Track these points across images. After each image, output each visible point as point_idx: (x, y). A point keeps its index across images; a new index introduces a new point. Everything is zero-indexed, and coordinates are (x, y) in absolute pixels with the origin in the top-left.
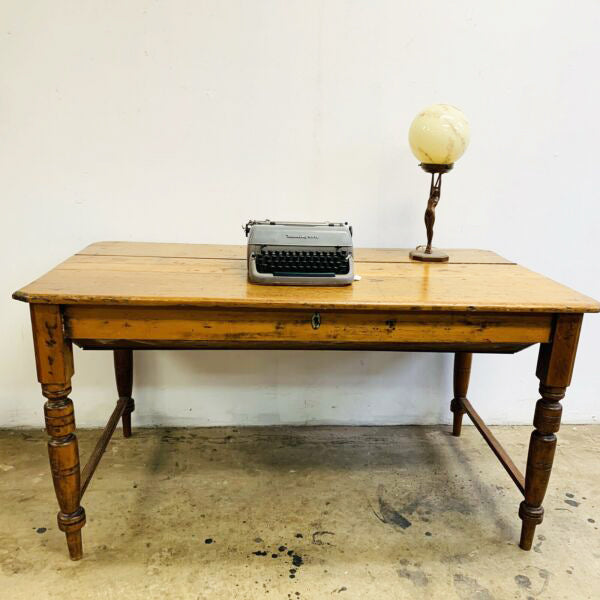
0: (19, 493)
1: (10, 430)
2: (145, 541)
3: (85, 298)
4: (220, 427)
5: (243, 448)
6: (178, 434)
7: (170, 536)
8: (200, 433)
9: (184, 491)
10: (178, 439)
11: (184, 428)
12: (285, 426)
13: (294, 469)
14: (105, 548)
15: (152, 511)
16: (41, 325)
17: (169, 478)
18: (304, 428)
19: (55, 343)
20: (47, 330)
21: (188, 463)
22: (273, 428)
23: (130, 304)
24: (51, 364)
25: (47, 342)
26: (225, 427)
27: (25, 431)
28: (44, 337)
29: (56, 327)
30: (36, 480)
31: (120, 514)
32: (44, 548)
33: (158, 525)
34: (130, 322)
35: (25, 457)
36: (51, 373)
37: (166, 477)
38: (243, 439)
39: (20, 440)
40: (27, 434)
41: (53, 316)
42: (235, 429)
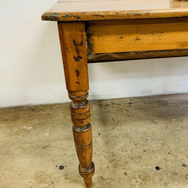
0: (40, 143)
1: (24, 107)
2: (122, 171)
3: (111, 13)
4: (123, 98)
5: (141, 108)
6: (105, 103)
7: (134, 167)
8: (115, 102)
9: (126, 136)
10: (106, 105)
11: (106, 100)
12: (154, 96)
13: (174, 118)
14: (102, 178)
15: (116, 150)
16: (69, 43)
17: (114, 128)
18: (163, 96)
19: (81, 58)
20: (74, 47)
21: (119, 119)
22: (149, 97)
23: (151, 17)
24: (78, 76)
25: (75, 58)
26: (126, 98)
27: (31, 106)
28: (72, 54)
29: (82, 44)
30: (47, 134)
31: (100, 153)
32: (67, 181)
33: (124, 159)
34: (140, 36)
35: (36, 121)
36: (78, 83)
37: (112, 128)
38: (138, 104)
39: (30, 112)
40: (33, 108)
41: (80, 34)
42: (131, 99)
